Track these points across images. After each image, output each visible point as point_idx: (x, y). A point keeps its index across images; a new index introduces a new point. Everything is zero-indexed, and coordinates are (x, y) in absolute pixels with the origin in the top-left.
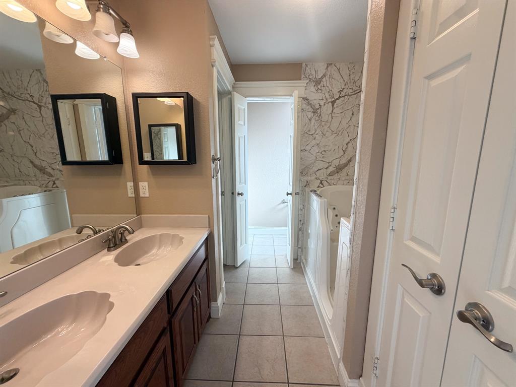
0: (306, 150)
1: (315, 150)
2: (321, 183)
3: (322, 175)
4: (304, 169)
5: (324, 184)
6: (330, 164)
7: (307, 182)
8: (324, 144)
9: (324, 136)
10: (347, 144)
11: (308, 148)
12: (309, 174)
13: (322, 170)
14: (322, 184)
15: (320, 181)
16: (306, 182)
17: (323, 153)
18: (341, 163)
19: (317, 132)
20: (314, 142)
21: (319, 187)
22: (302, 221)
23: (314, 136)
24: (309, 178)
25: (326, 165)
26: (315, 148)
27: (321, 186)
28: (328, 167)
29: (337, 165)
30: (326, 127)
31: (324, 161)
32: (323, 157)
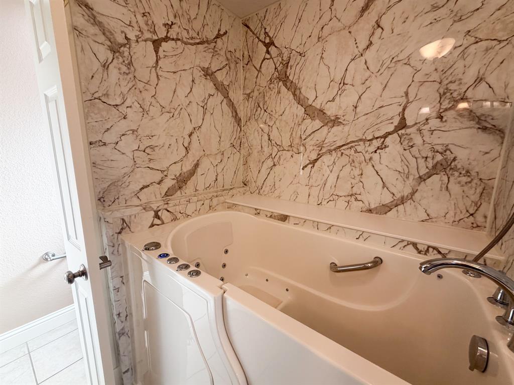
0: (105, 144)
1: (129, 144)
2: (157, 216)
3: (154, 196)
4: (106, 191)
5: (163, 217)
6: (165, 173)
7: (123, 220)
8: (147, 133)
9: (145, 115)
10: (190, 136)
11: (110, 138)
12: (122, 200)
13: (151, 188)
14: (159, 218)
15: (153, 213)
16: (120, 222)
17: (148, 151)
18: (185, 170)
19: (128, 103)
20: (123, 126)
21: (152, 225)
22: (123, 315)
23: (122, 109)
24: (126, 213)
25: (158, 176)
26: (130, 138)
27: (157, 221)
28: (161, 181)
29: (178, 175)
30: (147, 96)
31: (152, 169)
32: (150, 160)
